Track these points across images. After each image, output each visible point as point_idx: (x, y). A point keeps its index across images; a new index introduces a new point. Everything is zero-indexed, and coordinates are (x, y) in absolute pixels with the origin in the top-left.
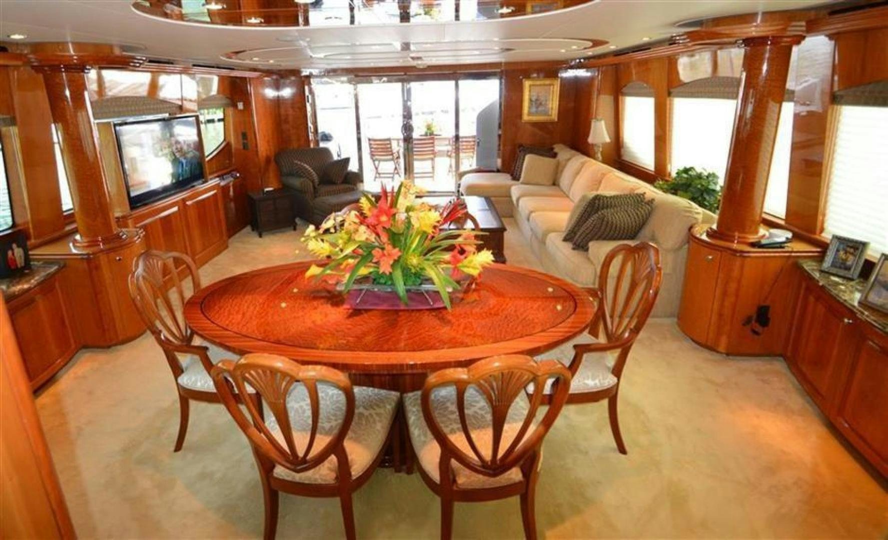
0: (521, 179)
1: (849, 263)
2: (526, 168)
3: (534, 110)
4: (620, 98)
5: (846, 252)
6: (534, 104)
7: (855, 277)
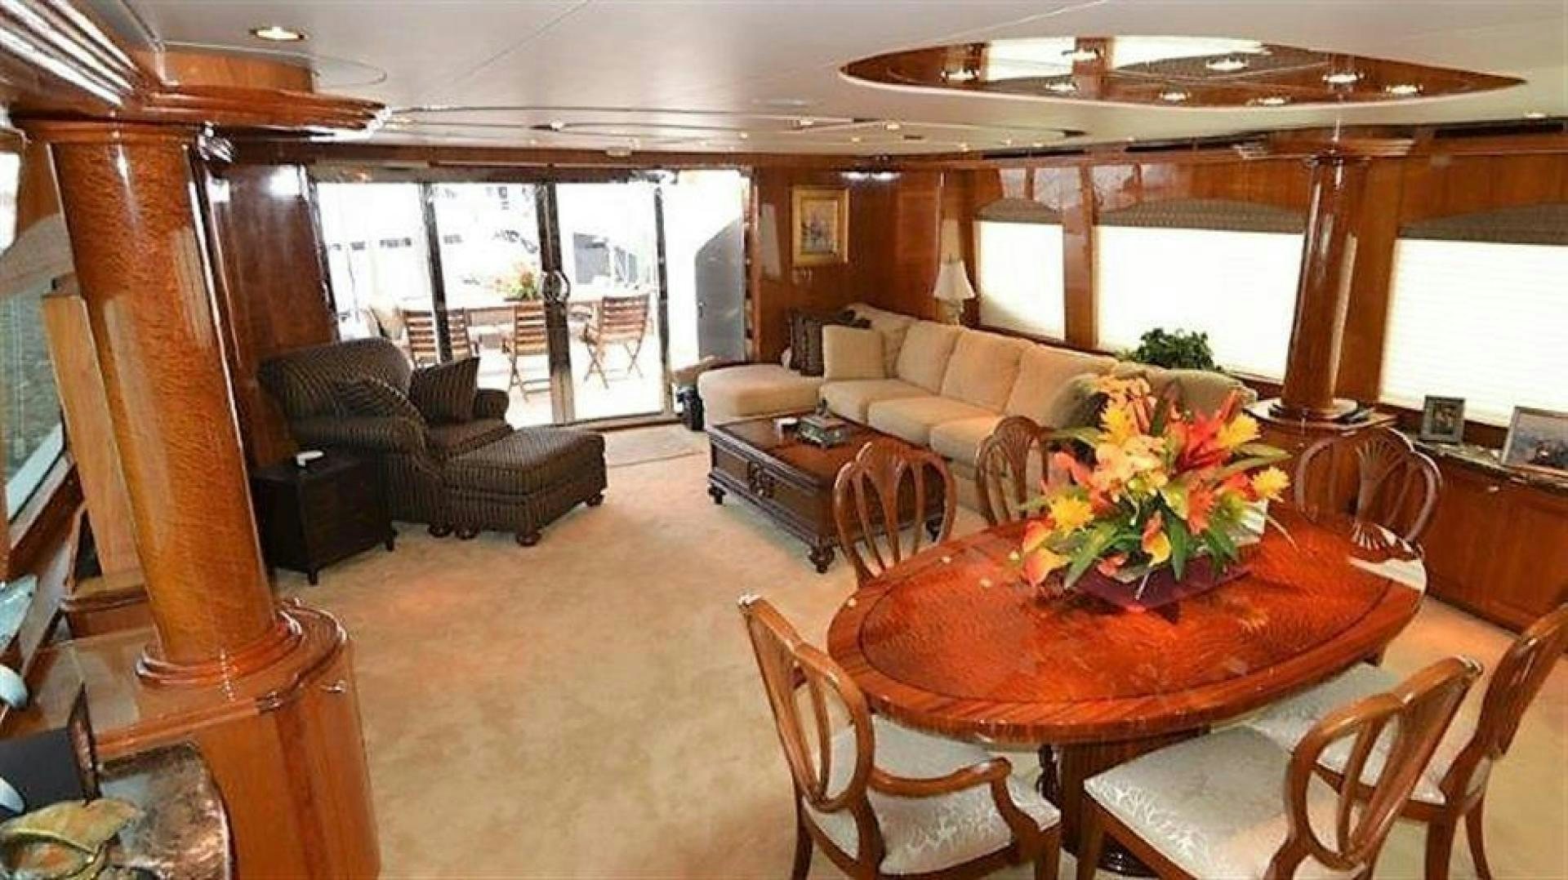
0: (826, 375)
1: (1450, 425)
2: (834, 350)
3: (809, 244)
4: (975, 223)
5: (1444, 414)
6: (809, 232)
7: (1459, 440)
